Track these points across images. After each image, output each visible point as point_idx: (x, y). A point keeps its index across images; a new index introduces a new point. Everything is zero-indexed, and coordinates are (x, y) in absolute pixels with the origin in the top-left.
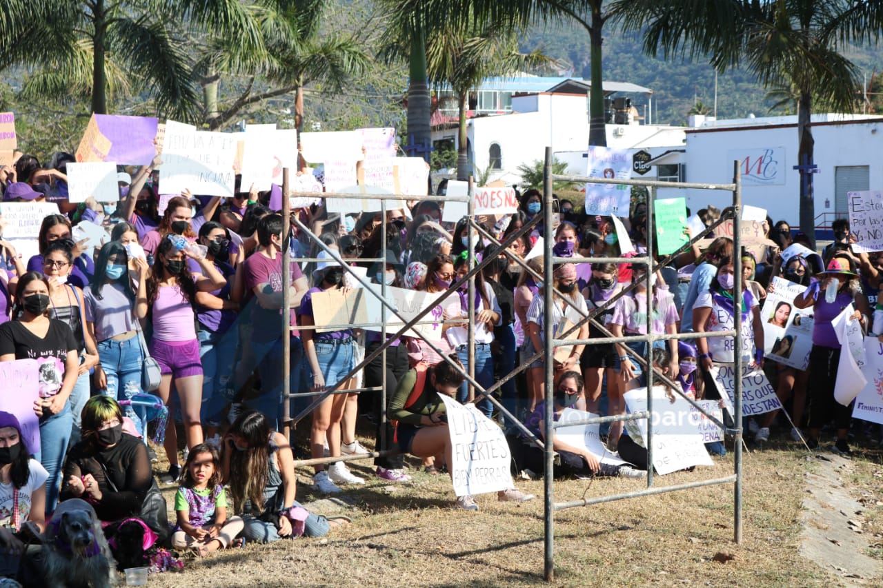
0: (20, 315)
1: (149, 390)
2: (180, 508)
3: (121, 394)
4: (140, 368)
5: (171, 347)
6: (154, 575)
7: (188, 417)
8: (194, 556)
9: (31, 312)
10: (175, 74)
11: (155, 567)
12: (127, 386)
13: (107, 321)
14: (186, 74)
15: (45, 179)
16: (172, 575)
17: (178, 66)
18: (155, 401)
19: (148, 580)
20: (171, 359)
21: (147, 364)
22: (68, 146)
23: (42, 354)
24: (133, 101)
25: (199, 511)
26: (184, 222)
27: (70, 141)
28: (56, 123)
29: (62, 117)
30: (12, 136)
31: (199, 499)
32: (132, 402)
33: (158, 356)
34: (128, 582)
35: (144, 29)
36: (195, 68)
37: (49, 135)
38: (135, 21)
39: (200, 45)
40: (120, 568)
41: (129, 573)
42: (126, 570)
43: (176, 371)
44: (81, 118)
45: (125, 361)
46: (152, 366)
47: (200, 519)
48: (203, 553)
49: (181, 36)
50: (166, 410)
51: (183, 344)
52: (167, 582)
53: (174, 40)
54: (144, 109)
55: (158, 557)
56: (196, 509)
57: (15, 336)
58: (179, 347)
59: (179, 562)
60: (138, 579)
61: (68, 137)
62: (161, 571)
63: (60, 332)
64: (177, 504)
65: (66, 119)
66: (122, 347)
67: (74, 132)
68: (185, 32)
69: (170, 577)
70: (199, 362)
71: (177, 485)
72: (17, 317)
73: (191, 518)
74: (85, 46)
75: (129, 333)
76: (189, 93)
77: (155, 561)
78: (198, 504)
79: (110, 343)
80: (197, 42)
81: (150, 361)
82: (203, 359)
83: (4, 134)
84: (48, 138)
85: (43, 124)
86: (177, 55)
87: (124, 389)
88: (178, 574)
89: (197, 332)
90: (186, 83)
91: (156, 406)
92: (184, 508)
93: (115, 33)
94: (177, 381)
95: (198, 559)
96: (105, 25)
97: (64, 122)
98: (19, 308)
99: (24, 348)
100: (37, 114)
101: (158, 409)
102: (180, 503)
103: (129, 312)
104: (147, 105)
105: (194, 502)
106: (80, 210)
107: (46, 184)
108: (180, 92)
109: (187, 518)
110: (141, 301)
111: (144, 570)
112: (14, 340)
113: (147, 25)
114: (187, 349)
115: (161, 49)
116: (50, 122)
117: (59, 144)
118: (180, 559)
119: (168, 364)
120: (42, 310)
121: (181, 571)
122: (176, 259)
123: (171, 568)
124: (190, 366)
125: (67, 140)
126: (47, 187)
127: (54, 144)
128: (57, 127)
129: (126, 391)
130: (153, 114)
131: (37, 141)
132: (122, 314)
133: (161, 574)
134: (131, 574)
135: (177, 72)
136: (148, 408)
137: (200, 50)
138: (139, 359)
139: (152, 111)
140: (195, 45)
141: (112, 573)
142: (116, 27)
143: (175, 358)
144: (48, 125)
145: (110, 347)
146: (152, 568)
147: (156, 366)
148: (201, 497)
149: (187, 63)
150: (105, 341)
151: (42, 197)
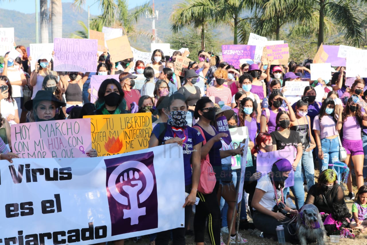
0: (278, 129)
1: (341, 161)
2: (354, 211)
3: (330, 162)
4: (338, 150)
5: (350, 142)
6: (342, 239)
7: (358, 173)
8: (359, 233)
9: (282, 127)
10: (354, 25)
11: (342, 236)
12: (333, 158)
13: (325, 130)
14: (358, 24)
15: (301, 71)
16: (350, 240)
17: (355, 21)
18: (344, 165)
19: (340, 241)
20: (350, 147)
21: (340, 150)
22: (307, 56)
23: (287, 144)
24: (334, 37)
25: (362, 214)
26: (360, 90)
27: (308, 54)
28: (302, 46)
29: (305, 44)
30: (288, 53)
31: (362, 208)
32: (334, 165)
33: (345, 146)
34: (331, 241)
35: (341, 6)
36: (362, 22)
37: (299, 51)
38: (337, 3)
39: (364, 12)
40: (328, 234)
41: (332, 237)
42: (330, 236)
43: (352, 153)
44: (312, 44)
45: (332, 148)
46: (343, 150)
47: (362, 217)
48: (363, 232)
49: (355, 9)
50: (348, 169)
51: (355, 142)
52: (348, 243)
53: (352, 10)
54: (339, 40)
55: (344, 231)
56: (361, 213)
57: (276, 138)
58: (354, 143)
59: (353, 235)
60: (336, 240)
61: (307, 52)
62: (345, 238)
63: (294, 135)
64: (353, 210)
65: (306, 44)
66: (331, 142)
67: (309, 50)
68: (358, 7)
69: (350, 241)
70: (362, 150)
71: (352, 201)
72: (277, 130)
73: (359, 216)
74: (316, 14)
75: (334, 136)
76: (359, 32)
77: (343, 233)
78: (362, 210)
79: (326, 140)
80: (363, 11)
81: (342, 148)
82: (364, 148)
83: (285, 52)
84: (299, 52)
85: (297, 47)
86: (354, 16)
87: (331, 160)
88: (352, 240)
89: (362, 137)
90: (358, 28)
91: (344, 167)
92: (356, 211)
93: (328, 7)
94: (353, 157)
95: (361, 234)
96: (325, 5)
97: (305, 46)
98: (278, 126)
99: (280, 142)
100: (295, 42)
101: (345, 168)
102: (354, 209)
103: (334, 127)
104: (340, 38)
105: (360, 209)
106: (315, 84)
107: (300, 73)
108: (355, 32)
109: (357, 216)
110: (339, 123)
111: (338, 236)
112: (276, 139)
113: (342, 5)
114: (357, 144)
115: (348, 15)
116: (300, 46)
117: (303, 54)
118: (353, 233)
119: (349, 150)
120: (287, 126)
121: (354, 238)
122: (354, 105)
123: (349, 237)
124: (358, 151)
125: (306, 53)
126: (301, 74)
127: (301, 55)
128: (302, 48)
129: (332, 160)
130: (343, 42)
131: (294, 53)
132: (332, 127)
133: (345, 239)
134: (333, 237)
135: (355, 24)
136: (341, 168)
137: (364, 14)
138: (338, 147)
139: (342, 41)
140: (362, 12)
141: (325, 236)
142: (329, 6)
143: (352, 147)
144: (299, 47)
145: (326, 141)
146: (341, 236)
147: (345, 150)
148: (363, 208)
149: (358, 20)
150: (324, 139)
151: (299, 78)
